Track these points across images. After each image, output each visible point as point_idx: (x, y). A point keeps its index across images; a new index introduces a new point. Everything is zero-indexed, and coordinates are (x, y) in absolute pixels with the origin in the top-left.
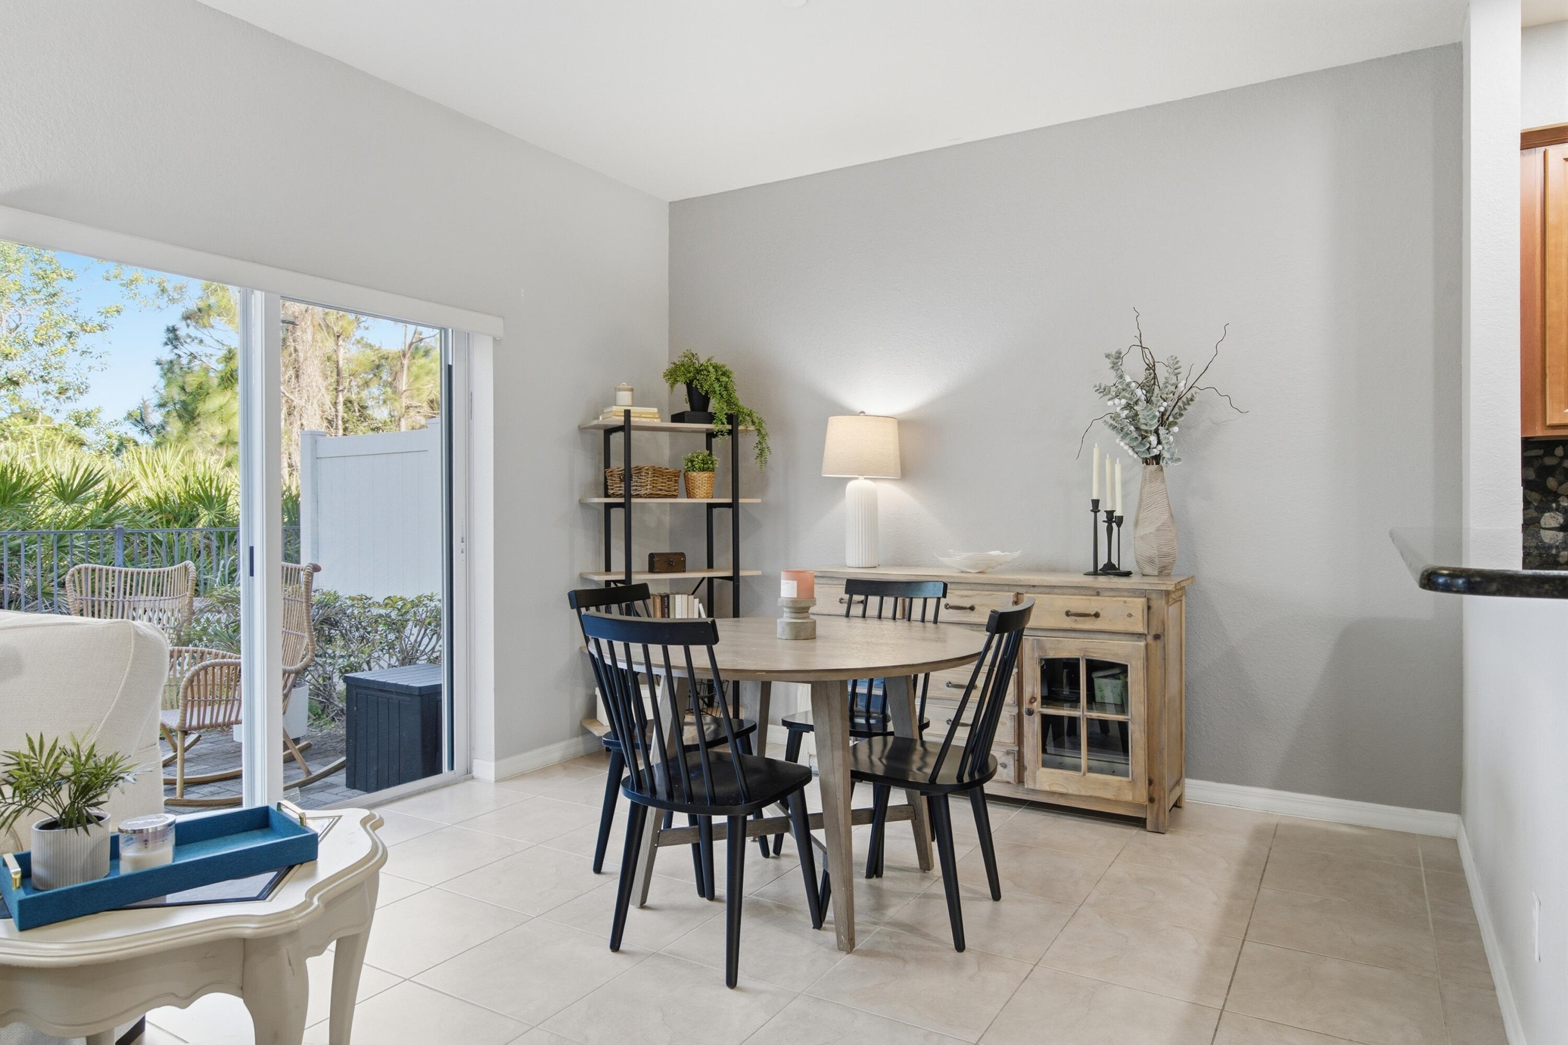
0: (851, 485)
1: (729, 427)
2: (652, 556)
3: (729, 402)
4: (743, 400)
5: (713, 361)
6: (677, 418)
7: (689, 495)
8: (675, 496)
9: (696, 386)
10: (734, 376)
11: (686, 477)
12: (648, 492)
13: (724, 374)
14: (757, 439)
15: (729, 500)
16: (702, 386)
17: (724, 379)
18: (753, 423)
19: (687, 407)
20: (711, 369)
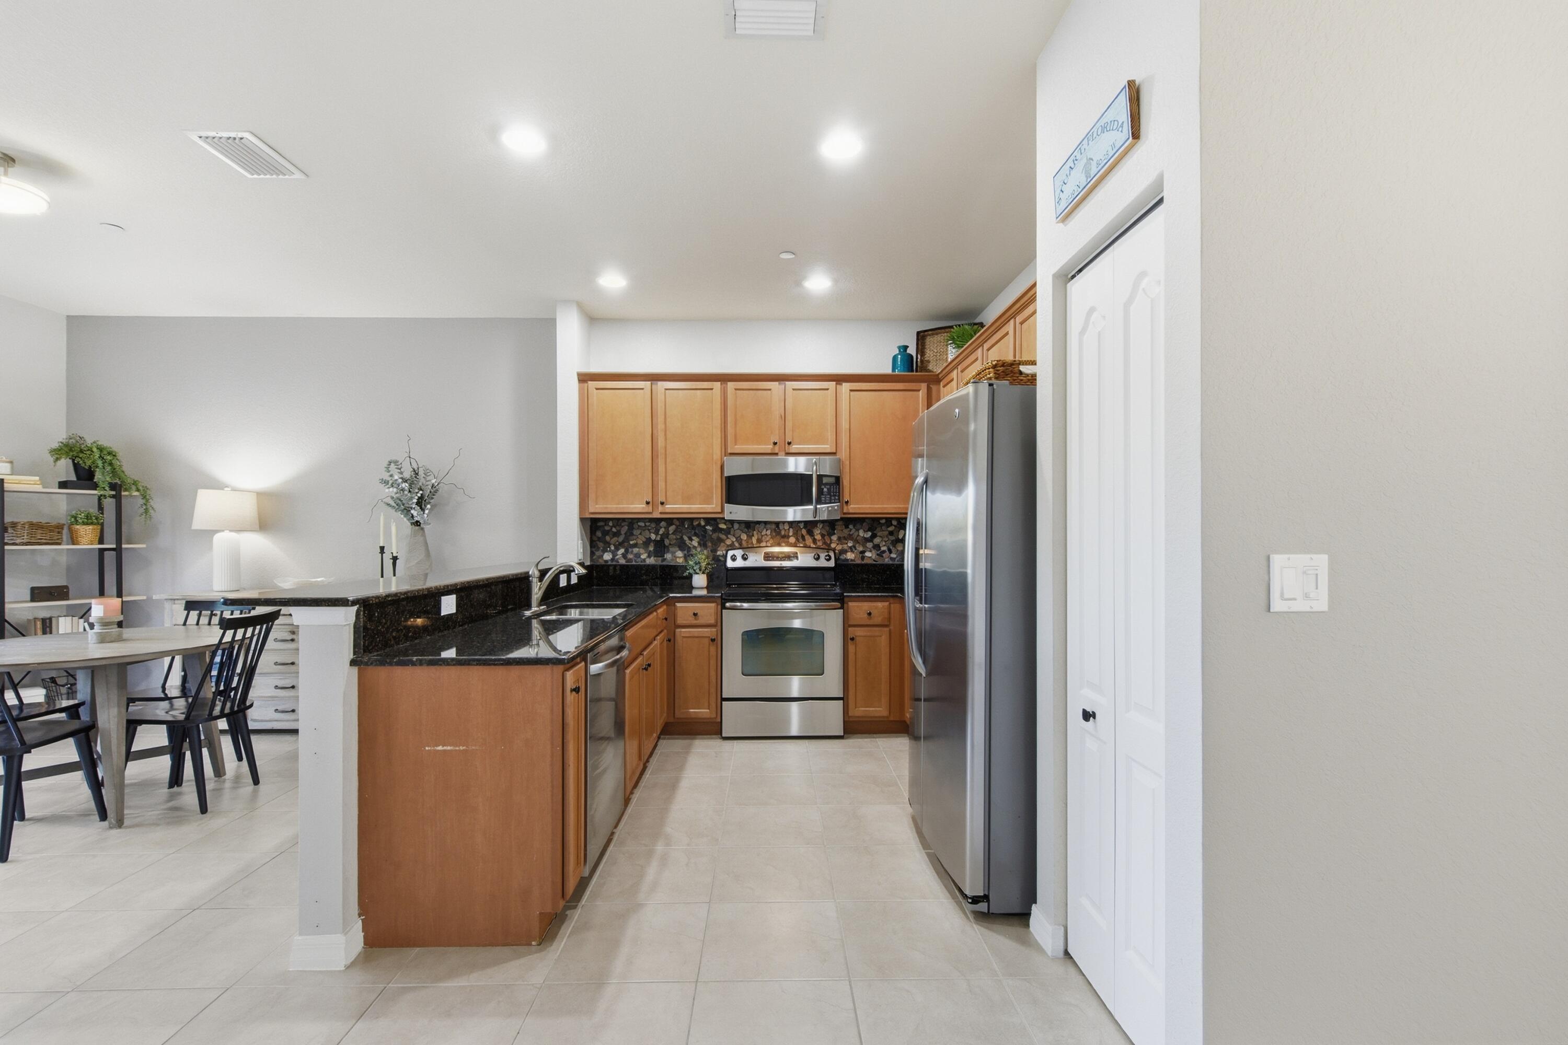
0: (217, 537)
1: (113, 493)
2: (33, 589)
3: (114, 472)
4: (130, 470)
5: (100, 443)
6: (63, 485)
7: (74, 542)
8: (59, 544)
9: (78, 462)
10: (120, 455)
11: (70, 530)
12: (25, 541)
13: (109, 453)
14: (144, 501)
15: (114, 546)
16: (85, 463)
17: (109, 458)
18: (138, 490)
19: (73, 478)
20: (95, 449)
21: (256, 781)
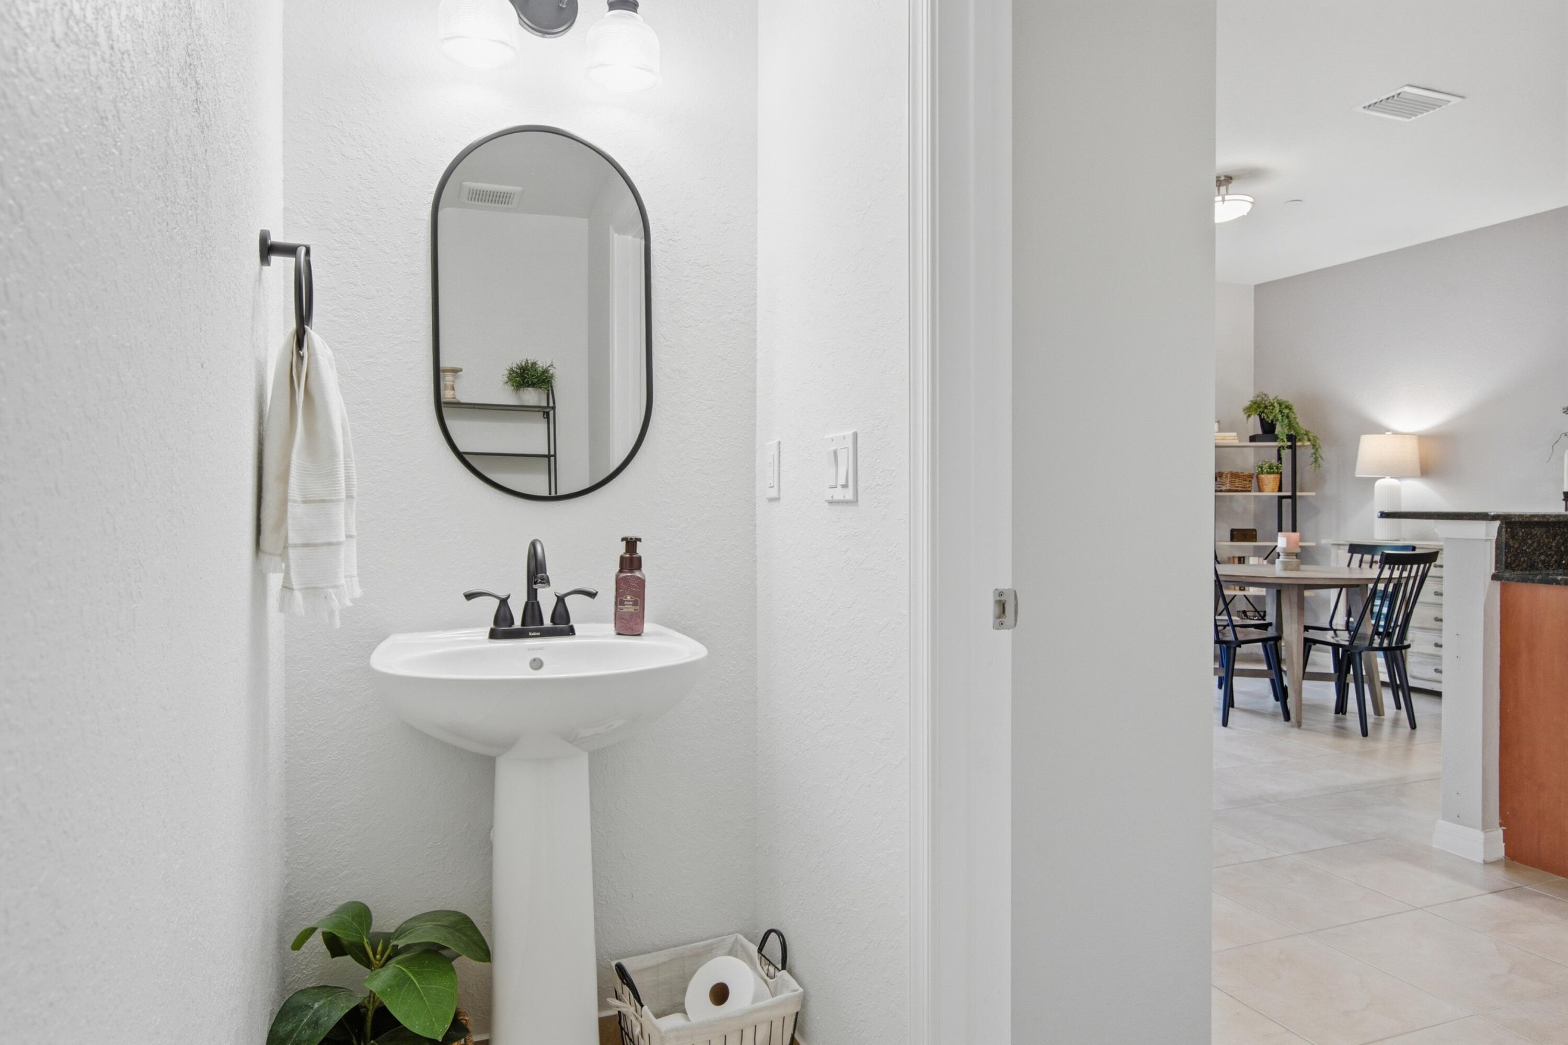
0: (1378, 483)
1: (1290, 444)
2: (1232, 531)
3: (1290, 426)
4: (1302, 423)
5: (1279, 398)
6: (1253, 439)
7: (1260, 490)
8: (1250, 491)
9: (1264, 417)
10: (1295, 408)
11: (1257, 477)
12: (1228, 488)
13: (1287, 407)
14: (1313, 451)
15: (1290, 494)
16: (1268, 418)
17: (1286, 411)
18: (1309, 440)
19: (1260, 432)
20: (1276, 405)
21: (1413, 726)
